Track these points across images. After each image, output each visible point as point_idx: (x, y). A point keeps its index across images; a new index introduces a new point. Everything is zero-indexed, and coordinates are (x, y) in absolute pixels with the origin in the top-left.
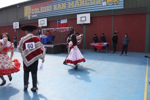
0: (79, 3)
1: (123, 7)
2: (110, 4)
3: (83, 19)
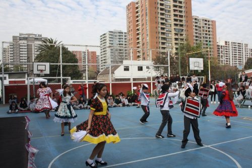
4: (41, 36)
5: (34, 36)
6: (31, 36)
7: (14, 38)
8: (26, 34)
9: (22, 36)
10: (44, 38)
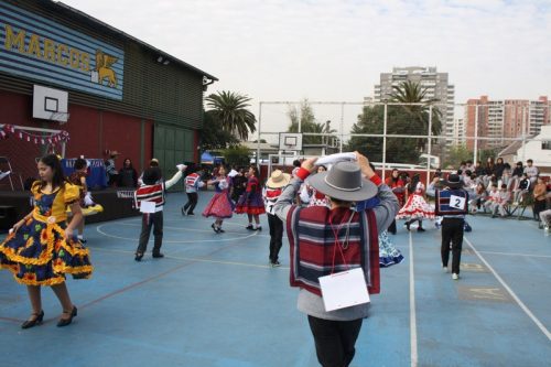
0: (42, 49)
1: (120, 98)
2: (104, 83)
3: (51, 105)
4: (435, 70)
5: (420, 72)
6: (415, 72)
7: (384, 77)
8: (406, 69)
9: (398, 73)
10: (441, 74)
